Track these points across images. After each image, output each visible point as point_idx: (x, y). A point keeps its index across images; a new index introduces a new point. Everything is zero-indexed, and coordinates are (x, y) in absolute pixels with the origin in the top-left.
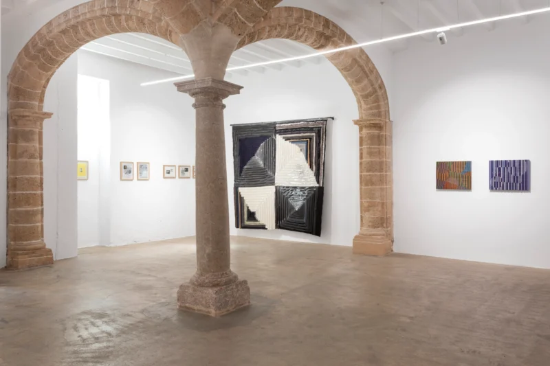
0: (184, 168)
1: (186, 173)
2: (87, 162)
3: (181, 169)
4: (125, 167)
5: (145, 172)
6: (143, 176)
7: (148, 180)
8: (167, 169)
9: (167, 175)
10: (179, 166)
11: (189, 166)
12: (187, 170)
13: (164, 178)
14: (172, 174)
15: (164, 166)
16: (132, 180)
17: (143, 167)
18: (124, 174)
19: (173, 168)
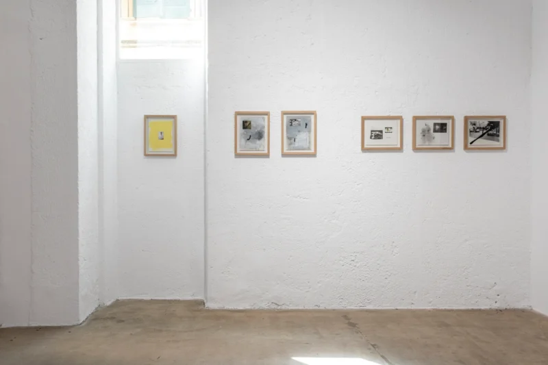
0: (431, 123)
1: (439, 136)
2: (174, 117)
3: (421, 125)
4: (246, 125)
5: (302, 137)
6: (297, 145)
7: (314, 155)
8: (370, 126)
9: (370, 142)
10: (416, 119)
11: (452, 118)
12: (442, 128)
13: (364, 150)
14: (389, 140)
15: (364, 119)
16: (267, 156)
17: (298, 123)
18: (242, 141)
19: (395, 124)
